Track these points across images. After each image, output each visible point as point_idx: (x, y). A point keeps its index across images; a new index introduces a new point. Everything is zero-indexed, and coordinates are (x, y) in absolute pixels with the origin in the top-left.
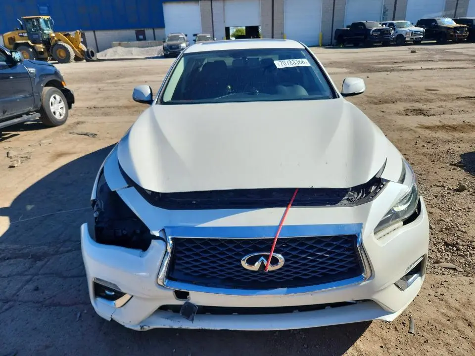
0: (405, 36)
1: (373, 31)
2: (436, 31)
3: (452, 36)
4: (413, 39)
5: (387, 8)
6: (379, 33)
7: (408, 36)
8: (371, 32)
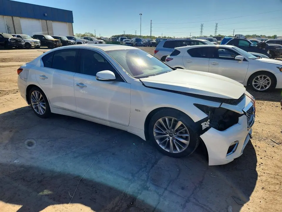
0: (31, 44)
1: (10, 40)
2: (46, 42)
3: (55, 45)
4: (35, 45)
5: (9, 26)
6: (15, 41)
7: (32, 43)
8: (9, 40)
